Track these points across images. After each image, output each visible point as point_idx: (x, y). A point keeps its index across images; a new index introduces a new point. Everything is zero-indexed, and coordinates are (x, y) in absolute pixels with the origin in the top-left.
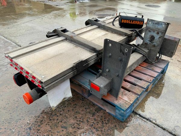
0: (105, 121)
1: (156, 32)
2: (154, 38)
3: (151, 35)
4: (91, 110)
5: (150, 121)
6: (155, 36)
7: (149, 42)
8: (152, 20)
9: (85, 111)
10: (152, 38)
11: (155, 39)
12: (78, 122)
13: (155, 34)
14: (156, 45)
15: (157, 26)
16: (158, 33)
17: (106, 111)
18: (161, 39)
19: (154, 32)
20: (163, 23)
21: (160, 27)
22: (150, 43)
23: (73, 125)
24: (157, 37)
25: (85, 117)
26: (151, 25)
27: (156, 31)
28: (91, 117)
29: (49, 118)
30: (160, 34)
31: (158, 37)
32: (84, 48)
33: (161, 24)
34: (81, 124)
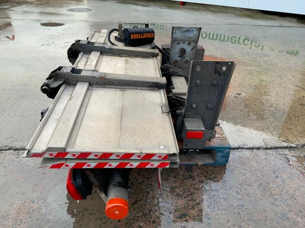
0: (211, 176)
1: (187, 43)
2: (185, 51)
3: (180, 48)
4: (183, 175)
5: (242, 148)
6: (185, 49)
7: (178, 59)
8: (179, 27)
9: (178, 180)
10: (183, 51)
11: (187, 52)
12: (189, 198)
13: (185, 46)
14: (189, 60)
15: (187, 34)
16: (189, 44)
17: (198, 165)
18: (194, 51)
19: (184, 43)
20: (194, 29)
21: (191, 35)
22: (180, 59)
23: (189, 205)
24: (188, 49)
25: (187, 187)
26: (179, 34)
27: (187, 41)
28: (193, 182)
29: (150, 222)
30: (192, 44)
31: (190, 48)
32: (137, 89)
33: (192, 31)
34: (194, 196)
